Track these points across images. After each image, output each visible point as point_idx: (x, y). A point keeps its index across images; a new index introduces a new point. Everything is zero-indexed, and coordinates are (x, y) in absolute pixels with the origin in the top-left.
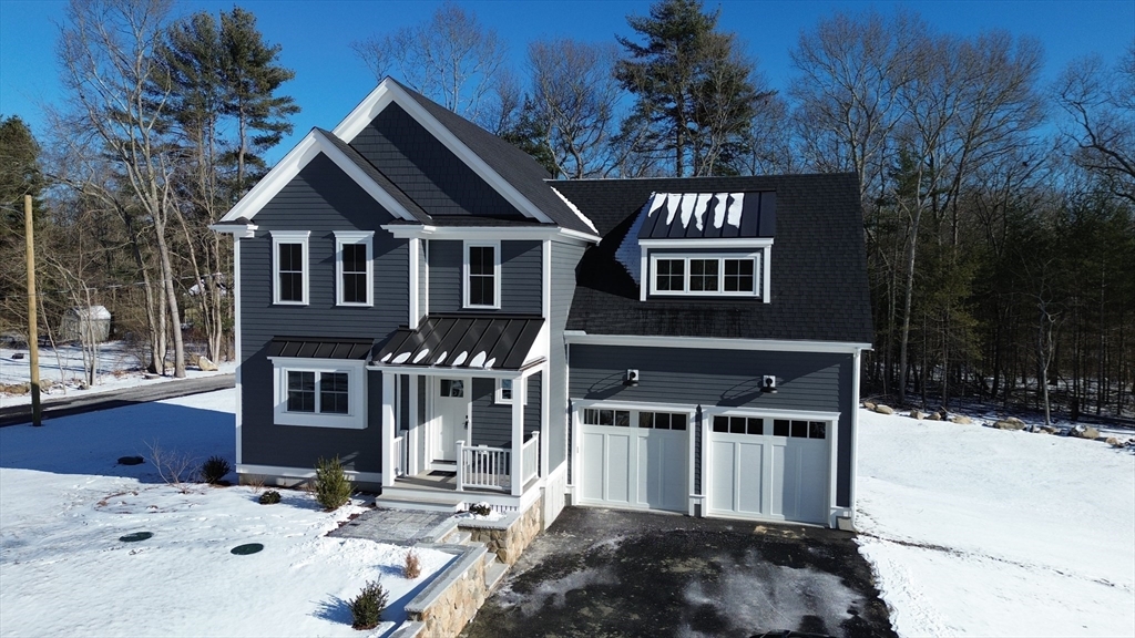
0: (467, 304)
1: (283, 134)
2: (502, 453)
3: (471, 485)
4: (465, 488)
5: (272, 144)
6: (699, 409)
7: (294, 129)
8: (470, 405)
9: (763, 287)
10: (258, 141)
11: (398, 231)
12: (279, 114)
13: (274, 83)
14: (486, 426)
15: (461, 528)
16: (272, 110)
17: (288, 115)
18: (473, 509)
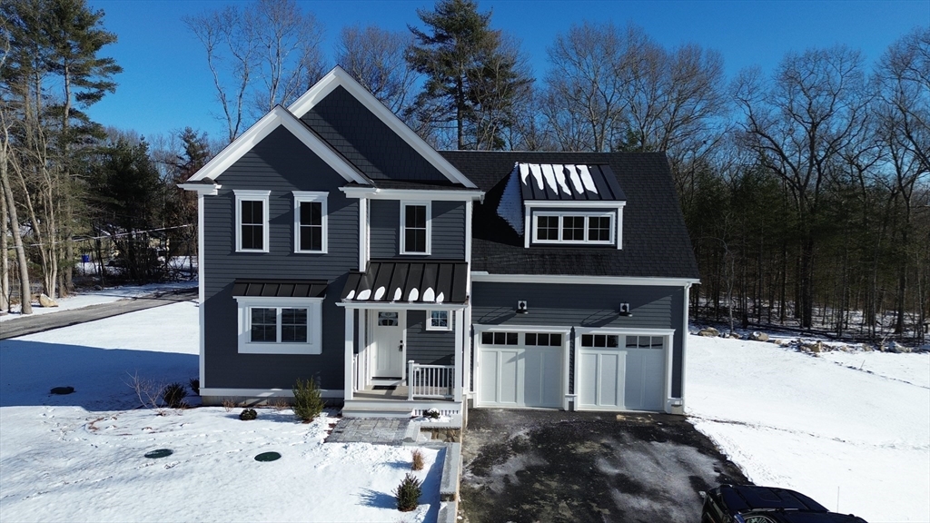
0: (402, 252)
1: (107, 92)
2: (446, 369)
3: (420, 395)
4: (414, 398)
5: (95, 101)
6: (573, 330)
7: (117, 88)
8: (405, 331)
9: (617, 238)
10: (80, 97)
11: (350, 192)
12: (101, 73)
13: (97, 46)
14: (417, 348)
15: (423, 429)
16: (96, 69)
17: (110, 74)
18: (426, 414)
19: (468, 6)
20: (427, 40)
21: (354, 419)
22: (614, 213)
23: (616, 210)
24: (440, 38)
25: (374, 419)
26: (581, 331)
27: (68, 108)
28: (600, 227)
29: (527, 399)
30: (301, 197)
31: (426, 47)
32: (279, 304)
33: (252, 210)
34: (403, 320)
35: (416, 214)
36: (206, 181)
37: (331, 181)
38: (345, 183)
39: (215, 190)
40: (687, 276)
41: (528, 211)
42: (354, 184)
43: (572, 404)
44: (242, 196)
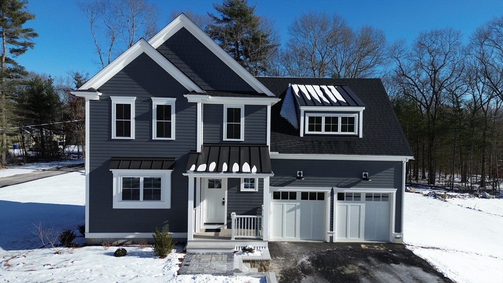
0: (225, 139)
1: (28, 48)
2: (257, 219)
3: (239, 236)
4: (236, 239)
5: (21, 53)
6: (332, 190)
7: (35, 46)
8: (226, 192)
9: (359, 130)
10: (12, 51)
11: (191, 98)
12: (25, 37)
13: (23, 21)
14: (235, 203)
15: (245, 261)
16: (23, 35)
17: (31, 38)
18: (245, 250)
19: (242, 2)
20: (219, 21)
21: (195, 254)
22: (357, 115)
23: (358, 112)
24: (225, 20)
25: (209, 254)
26: (337, 190)
27: (4, 56)
28: (349, 123)
29: (301, 236)
30: (157, 102)
31: (219, 25)
32: (141, 174)
33: (123, 110)
34: (225, 184)
35: (234, 114)
36: (91, 90)
37: (178, 91)
38: (187, 92)
39: (97, 96)
40: (405, 155)
41: (302, 113)
42: (194, 92)
43: (332, 238)
44: (116, 100)
